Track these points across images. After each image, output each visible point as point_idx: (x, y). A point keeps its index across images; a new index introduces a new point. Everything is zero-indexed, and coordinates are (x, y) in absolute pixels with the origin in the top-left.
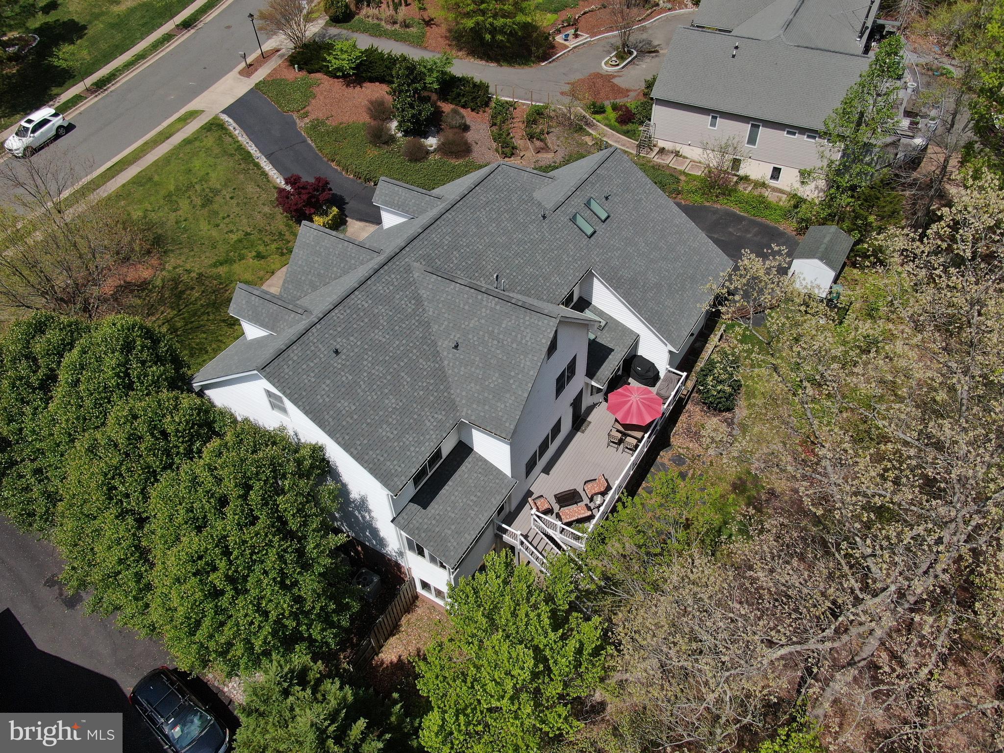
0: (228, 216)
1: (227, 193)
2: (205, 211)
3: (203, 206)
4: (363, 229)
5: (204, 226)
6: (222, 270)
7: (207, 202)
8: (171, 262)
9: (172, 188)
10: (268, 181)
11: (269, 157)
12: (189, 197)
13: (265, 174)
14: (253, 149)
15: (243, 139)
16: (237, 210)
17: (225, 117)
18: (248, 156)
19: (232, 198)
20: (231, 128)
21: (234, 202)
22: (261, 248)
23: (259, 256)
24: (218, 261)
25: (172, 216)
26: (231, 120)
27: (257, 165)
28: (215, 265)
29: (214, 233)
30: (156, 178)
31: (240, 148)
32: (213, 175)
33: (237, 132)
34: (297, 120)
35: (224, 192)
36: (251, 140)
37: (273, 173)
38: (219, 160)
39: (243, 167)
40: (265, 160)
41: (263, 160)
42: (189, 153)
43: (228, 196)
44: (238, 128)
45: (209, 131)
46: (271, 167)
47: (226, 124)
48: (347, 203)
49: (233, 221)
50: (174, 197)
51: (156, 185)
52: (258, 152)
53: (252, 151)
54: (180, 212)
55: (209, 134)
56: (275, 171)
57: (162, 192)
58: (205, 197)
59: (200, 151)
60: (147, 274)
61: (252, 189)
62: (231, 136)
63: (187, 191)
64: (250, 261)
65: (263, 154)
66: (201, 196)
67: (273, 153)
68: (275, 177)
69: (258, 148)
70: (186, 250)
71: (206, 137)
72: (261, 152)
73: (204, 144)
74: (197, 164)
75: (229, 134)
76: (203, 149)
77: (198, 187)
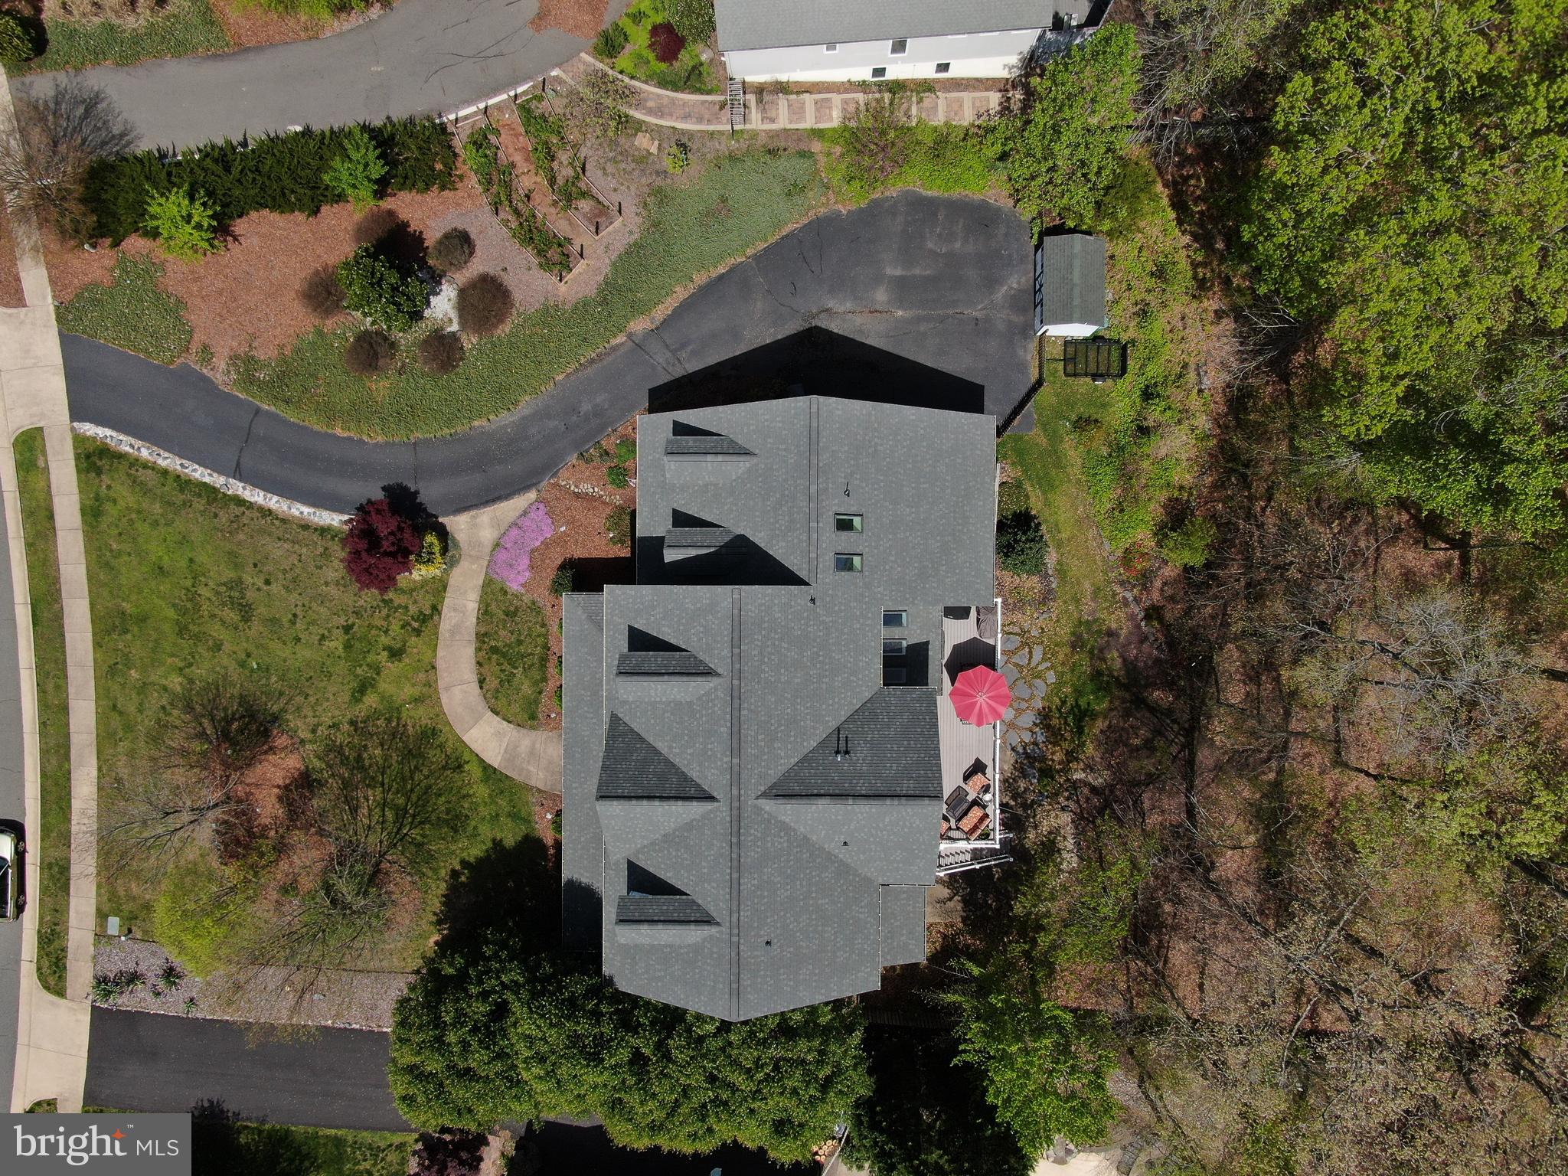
0: (295, 615)
1: (251, 578)
2: (256, 626)
3: (246, 619)
5: (280, 650)
6: (371, 700)
7: (246, 611)
8: (300, 727)
9: (171, 613)
10: (284, 521)
11: (238, 473)
13: (267, 513)
14: (201, 474)
15: (167, 461)
16: (293, 598)
17: (90, 429)
18: (211, 491)
19: (268, 582)
20: (128, 449)
21: (275, 588)
22: (384, 640)
23: (394, 654)
24: (355, 691)
25: (225, 660)
26: (108, 432)
27: (239, 501)
28: (356, 699)
30: (128, 607)
31: (184, 484)
32: (202, 558)
33: (145, 453)
34: (205, 371)
35: (248, 579)
36: (181, 457)
37: (274, 502)
38: (179, 524)
39: (224, 518)
40: (241, 485)
41: (238, 488)
42: (120, 534)
43: (260, 583)
44: (138, 443)
45: (99, 472)
46: (262, 493)
47: (112, 444)
48: (417, 492)
49: (308, 619)
50: (191, 627)
51: (142, 619)
52: (215, 475)
53: (207, 479)
54: (227, 647)
55: (106, 479)
56: (275, 498)
57: (167, 627)
58: (232, 603)
59: (131, 522)
60: (293, 763)
61: (277, 551)
62: (145, 466)
63: (197, 608)
64: (391, 668)
65: (228, 476)
66: (224, 604)
67: (238, 464)
68: (285, 508)
69: (206, 467)
70: (300, 699)
71: (109, 487)
72: (220, 473)
73: (122, 503)
74: (156, 551)
75: (135, 463)
76: (134, 516)
77: (204, 592)
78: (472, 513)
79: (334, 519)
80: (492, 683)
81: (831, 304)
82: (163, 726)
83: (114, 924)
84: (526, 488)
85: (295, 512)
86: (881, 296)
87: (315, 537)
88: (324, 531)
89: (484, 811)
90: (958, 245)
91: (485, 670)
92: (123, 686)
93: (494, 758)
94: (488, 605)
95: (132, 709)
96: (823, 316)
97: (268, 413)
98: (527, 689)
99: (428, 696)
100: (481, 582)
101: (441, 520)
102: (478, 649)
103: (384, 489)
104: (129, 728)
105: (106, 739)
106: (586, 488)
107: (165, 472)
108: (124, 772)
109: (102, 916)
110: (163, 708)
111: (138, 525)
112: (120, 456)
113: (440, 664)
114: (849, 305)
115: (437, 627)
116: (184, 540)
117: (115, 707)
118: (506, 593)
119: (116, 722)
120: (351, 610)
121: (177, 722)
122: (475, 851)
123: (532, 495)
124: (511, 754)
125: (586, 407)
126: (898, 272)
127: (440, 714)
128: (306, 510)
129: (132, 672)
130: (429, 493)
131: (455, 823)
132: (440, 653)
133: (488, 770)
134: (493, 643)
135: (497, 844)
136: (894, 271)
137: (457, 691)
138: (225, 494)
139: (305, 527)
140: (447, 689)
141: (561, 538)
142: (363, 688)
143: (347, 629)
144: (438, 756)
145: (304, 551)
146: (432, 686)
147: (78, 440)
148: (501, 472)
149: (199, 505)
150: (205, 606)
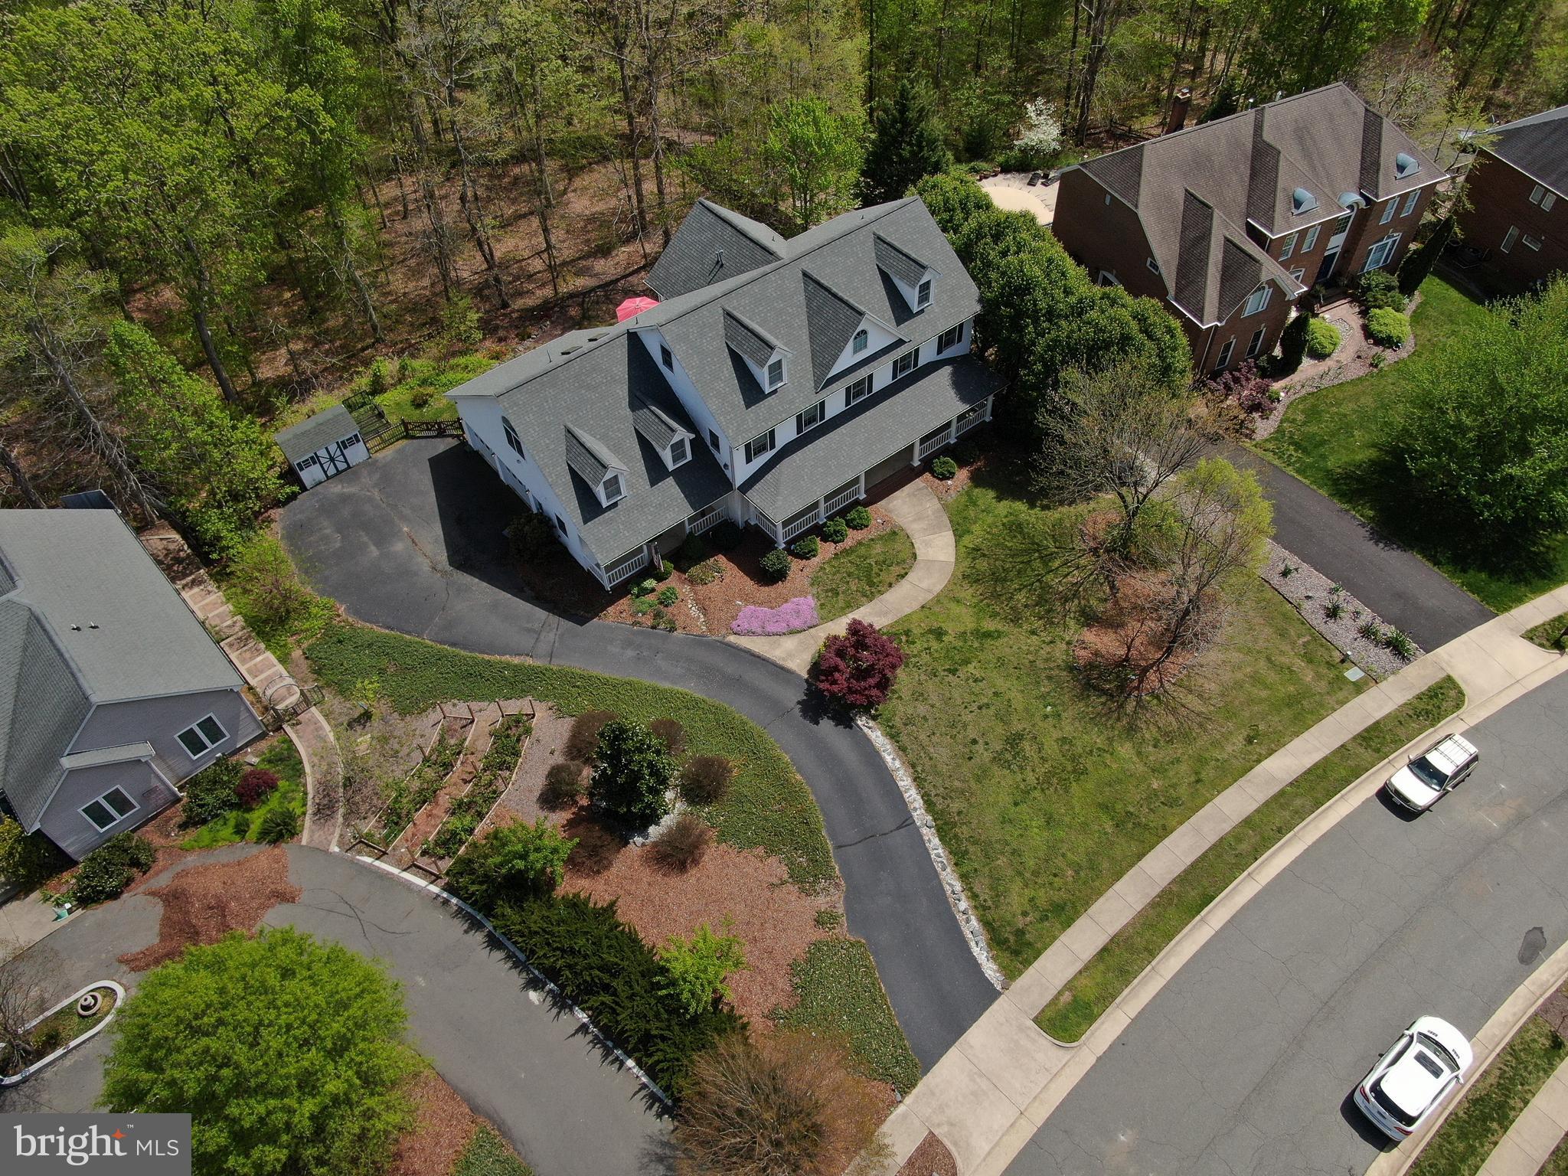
1: (983, 755)
2: (1017, 727)
3: (1020, 737)
4: (790, 655)
5: (1018, 700)
6: (990, 625)
7: (1014, 741)
8: (1059, 651)
9: (1075, 789)
10: (913, 766)
11: (907, 821)
12: (1044, 760)
13: (918, 780)
14: (936, 849)
15: (951, 880)
16: (967, 717)
17: (991, 970)
18: (944, 831)
19: (974, 742)
20: (974, 922)
21: (972, 733)
22: (935, 645)
23: (939, 634)
24: (993, 638)
25: (1068, 730)
26: (976, 951)
27: (929, 805)
28: (999, 634)
29: (1001, 684)
30: (1109, 827)
31: (959, 857)
32: (1005, 799)
33: (963, 905)
34: (841, 911)
35: (987, 756)
36: (936, 875)
37: (904, 781)
38: (995, 834)
39: (955, 806)
40: (915, 814)
41: (920, 814)
42: (1055, 875)
43: (980, 747)
44: (960, 917)
45: (1020, 933)
46: (906, 795)
47: (983, 940)
48: (799, 703)
49: (973, 698)
50: (1070, 768)
51: (1105, 807)
52: (926, 838)
53: (936, 841)
54: (1056, 734)
55: (1020, 922)
56: (900, 784)
57: (1090, 786)
58: (1018, 753)
59: (1036, 873)
60: (1090, 636)
61: (942, 754)
62: (974, 896)
63: (1050, 774)
64: (951, 629)
65: (917, 829)
66: (1025, 758)
67: (899, 828)
68: (901, 772)
69: (926, 850)
70: (1040, 664)
71: (1025, 914)
72: (921, 836)
73: (1029, 893)
74: (1037, 837)
75: (981, 908)
76: (1028, 875)
77: (1031, 779)
78: (781, 662)
79: (877, 736)
80: (896, 570)
81: (426, 566)
82: (1169, 737)
83: (1353, 674)
84: (729, 645)
85: (898, 764)
86: (399, 547)
87: (903, 738)
88: (893, 736)
89: (990, 520)
90: (328, 531)
91: (893, 580)
92: (1174, 786)
93: (948, 537)
94: (843, 609)
95: (1184, 768)
96: (439, 567)
97: (833, 837)
98: (878, 548)
99: (948, 596)
100: (830, 623)
101: (806, 676)
102: (881, 593)
103: (817, 723)
104: (1201, 761)
105: (1231, 773)
106: (694, 612)
107: (964, 877)
108: (1239, 740)
109: (1359, 688)
110: (1155, 746)
111: (1031, 863)
112: (987, 924)
113: (916, 606)
114: (420, 559)
115: (891, 625)
116: (1005, 821)
117: (1198, 781)
118: (822, 605)
119: (1209, 773)
120: (937, 680)
121: (1154, 730)
122: (1020, 506)
123: (732, 639)
124: (935, 529)
125: (630, 653)
126: (373, 548)
127: (953, 582)
128: (888, 759)
129: (1155, 786)
130: (793, 696)
131: (1015, 528)
132: (908, 611)
133: (958, 535)
134: (867, 588)
135: (999, 499)
136: (374, 551)
137: (924, 585)
138: (935, 820)
139: (903, 749)
140: (929, 591)
141: (748, 599)
142: (988, 635)
143: (953, 672)
144: (983, 565)
145: (923, 737)
146: (938, 600)
147: (1011, 974)
148: (731, 668)
149: (964, 832)
150: (1041, 770)
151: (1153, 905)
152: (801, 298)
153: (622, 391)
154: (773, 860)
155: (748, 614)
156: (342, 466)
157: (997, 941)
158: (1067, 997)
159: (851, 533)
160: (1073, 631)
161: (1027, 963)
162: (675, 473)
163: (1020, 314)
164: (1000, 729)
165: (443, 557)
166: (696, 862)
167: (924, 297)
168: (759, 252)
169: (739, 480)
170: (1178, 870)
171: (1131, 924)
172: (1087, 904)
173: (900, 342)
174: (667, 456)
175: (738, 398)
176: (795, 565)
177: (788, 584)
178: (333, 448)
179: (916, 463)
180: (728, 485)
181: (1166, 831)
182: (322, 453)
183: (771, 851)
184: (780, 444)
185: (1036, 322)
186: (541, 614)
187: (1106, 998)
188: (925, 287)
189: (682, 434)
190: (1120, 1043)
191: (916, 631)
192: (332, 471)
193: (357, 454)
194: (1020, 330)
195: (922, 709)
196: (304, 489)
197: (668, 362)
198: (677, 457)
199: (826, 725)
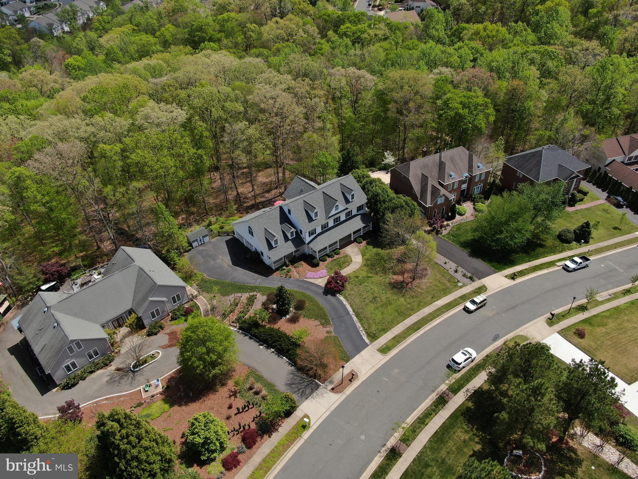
1: (367, 301)
2: (376, 295)
4: (320, 282)
5: (376, 290)
6: (370, 275)
7: (375, 298)
8: (387, 280)
9: (389, 307)
10: (350, 303)
11: (348, 313)
12: (382, 302)
13: (351, 306)
14: (355, 319)
15: (358, 325)
16: (364, 294)
17: (367, 341)
18: (357, 315)
20: (364, 332)
21: (364, 297)
22: (356, 279)
23: (357, 277)
25: (388, 296)
26: (364, 337)
27: (354, 311)
28: (372, 277)
29: (372, 287)
30: (397, 314)
31: (360, 320)
32: (372, 309)
33: (361, 329)
34: (332, 331)
36: (355, 324)
38: (369, 316)
39: (360, 311)
40: (350, 312)
41: (352, 313)
42: (383, 324)
43: (367, 300)
44: (360, 331)
45: (374, 334)
46: (348, 309)
47: (365, 335)
49: (365, 290)
50: (388, 303)
51: (396, 311)
52: (353, 317)
53: (355, 317)
54: (385, 297)
55: (374, 332)
56: (347, 307)
57: (393, 306)
59: (379, 323)
60: (395, 277)
61: (357, 301)
62: (364, 327)
63: (383, 304)
64: (360, 276)
65: (351, 315)
66: (377, 301)
67: (346, 315)
68: (347, 305)
69: (353, 319)
70: (382, 283)
71: (376, 331)
72: (351, 317)
73: (377, 327)
74: (379, 316)
75: (365, 330)
76: (377, 323)
77: (379, 305)
78: (318, 284)
79: (342, 298)
80: (347, 264)
81: (226, 265)
82: (413, 297)
83: (460, 284)
84: (305, 281)
85: (346, 303)
86: (219, 261)
87: (348, 298)
88: (346, 298)
89: (371, 252)
90: (200, 258)
91: (346, 266)
92: (413, 307)
93: (360, 256)
95: (416, 303)
96: (230, 265)
97: (331, 317)
98: (342, 259)
99: (360, 269)
101: (324, 287)
102: (343, 269)
103: (327, 296)
104: (420, 302)
105: (427, 304)
106: (296, 274)
107: (361, 324)
108: (430, 298)
109: (461, 287)
110: (409, 299)
111: (378, 321)
112: (367, 333)
113: (352, 271)
116: (372, 313)
117: (419, 306)
118: (328, 272)
119: (422, 304)
120: (356, 286)
121: (409, 295)
122: (379, 250)
123: (306, 279)
124: (357, 255)
127: (361, 266)
128: (344, 302)
129: (408, 306)
130: (321, 291)
131: (377, 254)
133: (363, 256)
134: (340, 268)
135: (374, 248)
136: (213, 262)
137: (354, 267)
138: (355, 313)
139: (348, 300)
141: (309, 271)
142: (370, 277)
143: (361, 285)
144: (369, 262)
145: (353, 298)
146: (357, 270)
147: (372, 342)
148: (305, 286)
149: (362, 316)
150: (381, 304)
151: (406, 329)
152: (322, 198)
153: (278, 220)
154: (316, 321)
155: (309, 274)
156: (203, 242)
157: (368, 335)
158: (385, 346)
159: (336, 256)
160: (391, 276)
161: (376, 340)
162: (291, 240)
163: (376, 201)
164: (372, 296)
165: (230, 263)
166: (298, 322)
167: (353, 198)
168: (312, 188)
169: (307, 242)
170: (412, 323)
171: (401, 333)
172: (390, 329)
173: (347, 209)
174: (289, 235)
175: (307, 221)
176: (321, 263)
177: (319, 267)
178: (201, 237)
179: (352, 240)
180: (304, 243)
181: (410, 315)
182: (198, 239)
183: (316, 319)
184: (317, 233)
185: (380, 203)
186: (257, 275)
187: (394, 346)
188: (353, 195)
189: (293, 230)
190: (397, 354)
191: (352, 277)
192: (200, 244)
193: (207, 239)
194: (377, 205)
195: (353, 292)
196: (193, 248)
197: (290, 213)
198: (292, 235)
199: (329, 296)
